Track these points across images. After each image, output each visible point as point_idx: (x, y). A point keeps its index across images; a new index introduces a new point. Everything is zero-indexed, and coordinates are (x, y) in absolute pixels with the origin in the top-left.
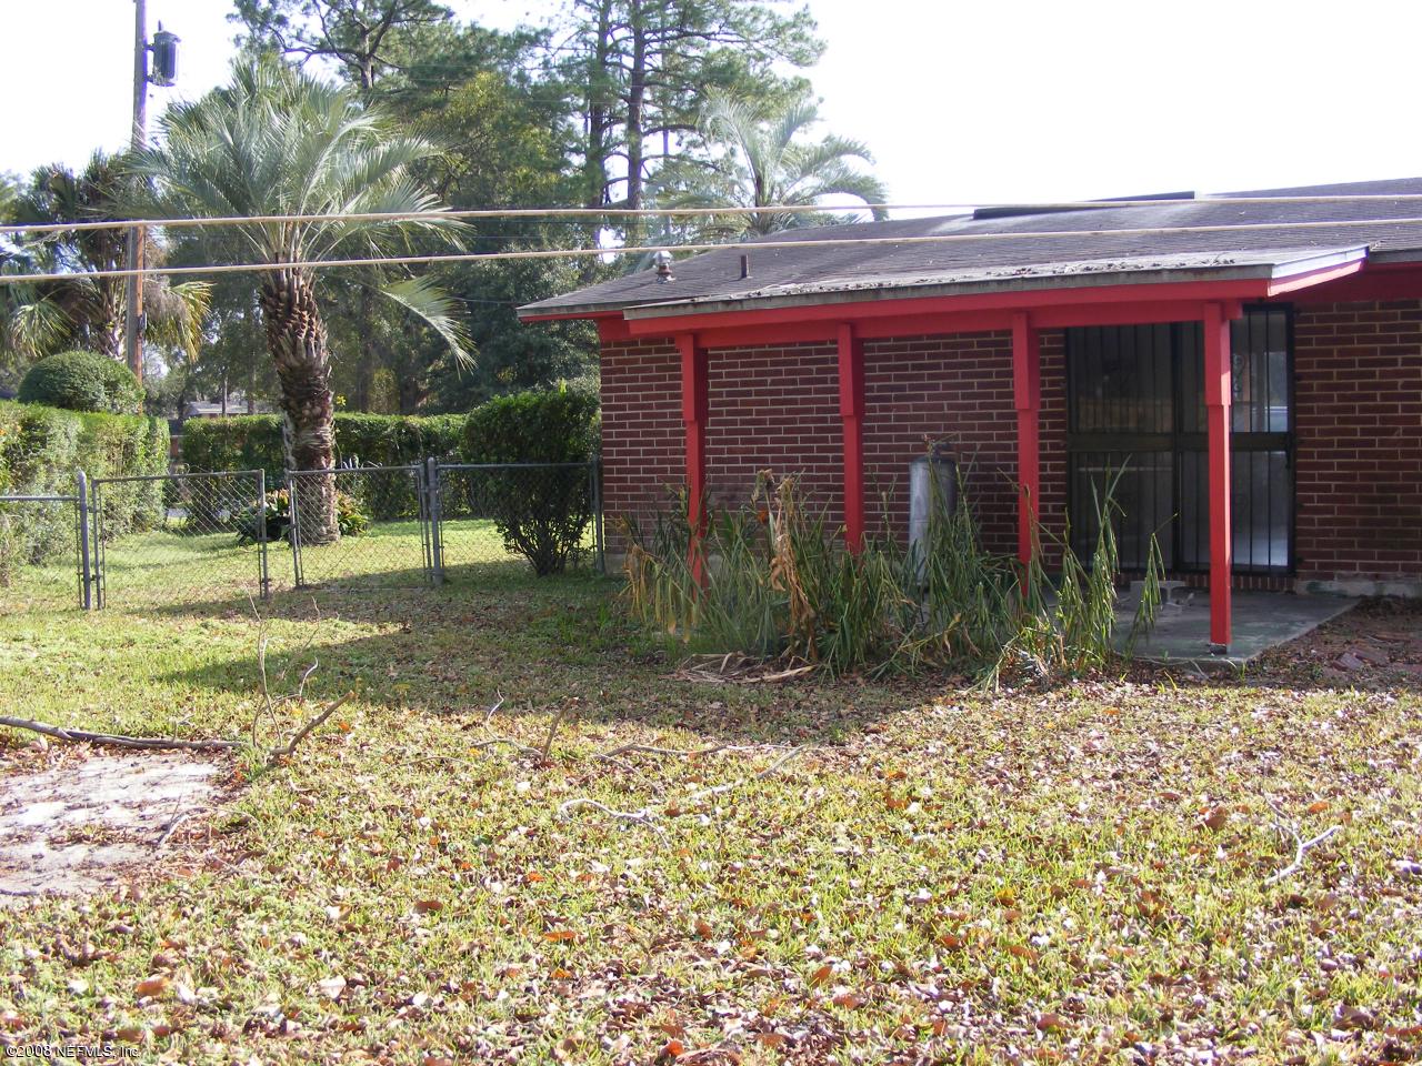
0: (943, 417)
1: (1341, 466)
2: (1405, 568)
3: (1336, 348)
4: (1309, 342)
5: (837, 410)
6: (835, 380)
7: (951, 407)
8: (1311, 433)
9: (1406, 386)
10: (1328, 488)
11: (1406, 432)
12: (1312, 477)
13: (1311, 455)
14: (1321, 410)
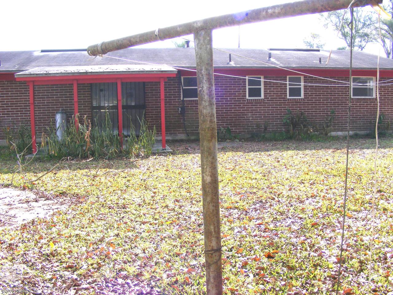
0: (59, 102)
1: (155, 112)
2: (170, 133)
3: (154, 87)
4: (148, 85)
5: (29, 101)
6: (29, 93)
7: (61, 100)
8: (149, 105)
9: (169, 95)
10: (153, 117)
11: (169, 105)
12: (149, 115)
13: (149, 110)
14: (151, 100)
